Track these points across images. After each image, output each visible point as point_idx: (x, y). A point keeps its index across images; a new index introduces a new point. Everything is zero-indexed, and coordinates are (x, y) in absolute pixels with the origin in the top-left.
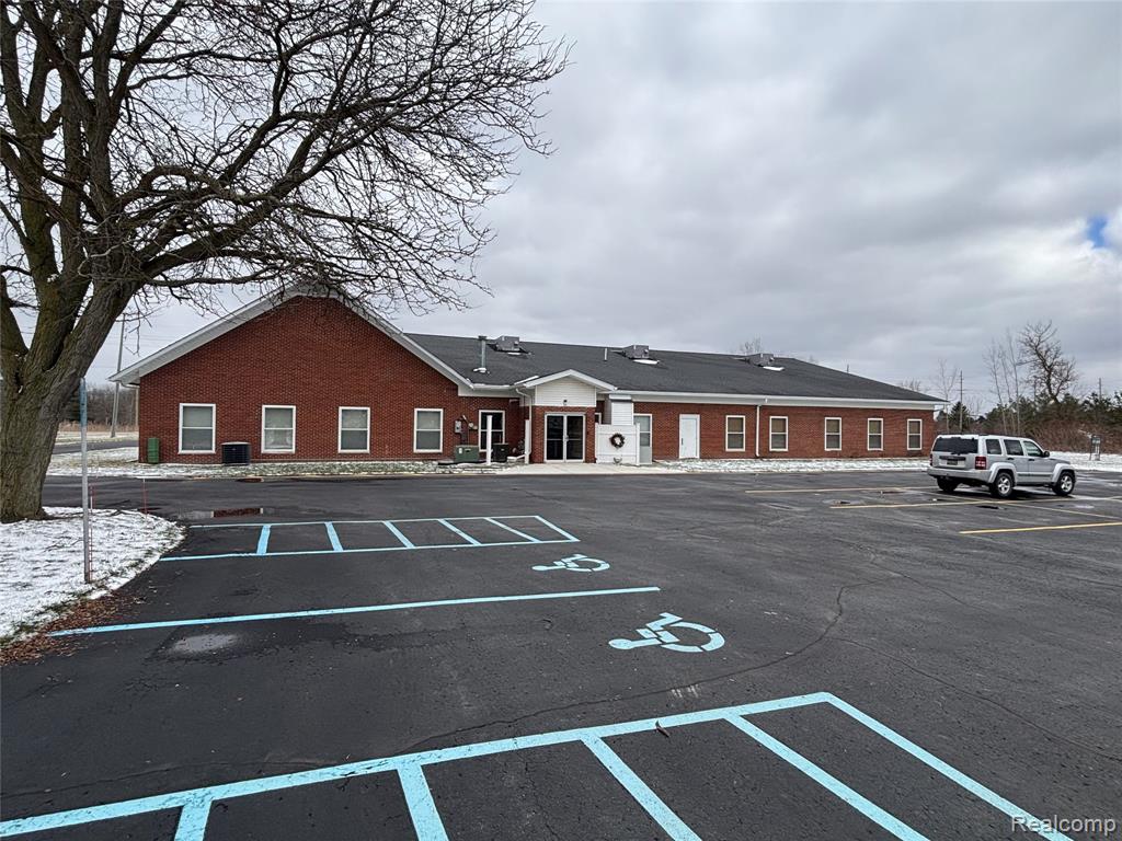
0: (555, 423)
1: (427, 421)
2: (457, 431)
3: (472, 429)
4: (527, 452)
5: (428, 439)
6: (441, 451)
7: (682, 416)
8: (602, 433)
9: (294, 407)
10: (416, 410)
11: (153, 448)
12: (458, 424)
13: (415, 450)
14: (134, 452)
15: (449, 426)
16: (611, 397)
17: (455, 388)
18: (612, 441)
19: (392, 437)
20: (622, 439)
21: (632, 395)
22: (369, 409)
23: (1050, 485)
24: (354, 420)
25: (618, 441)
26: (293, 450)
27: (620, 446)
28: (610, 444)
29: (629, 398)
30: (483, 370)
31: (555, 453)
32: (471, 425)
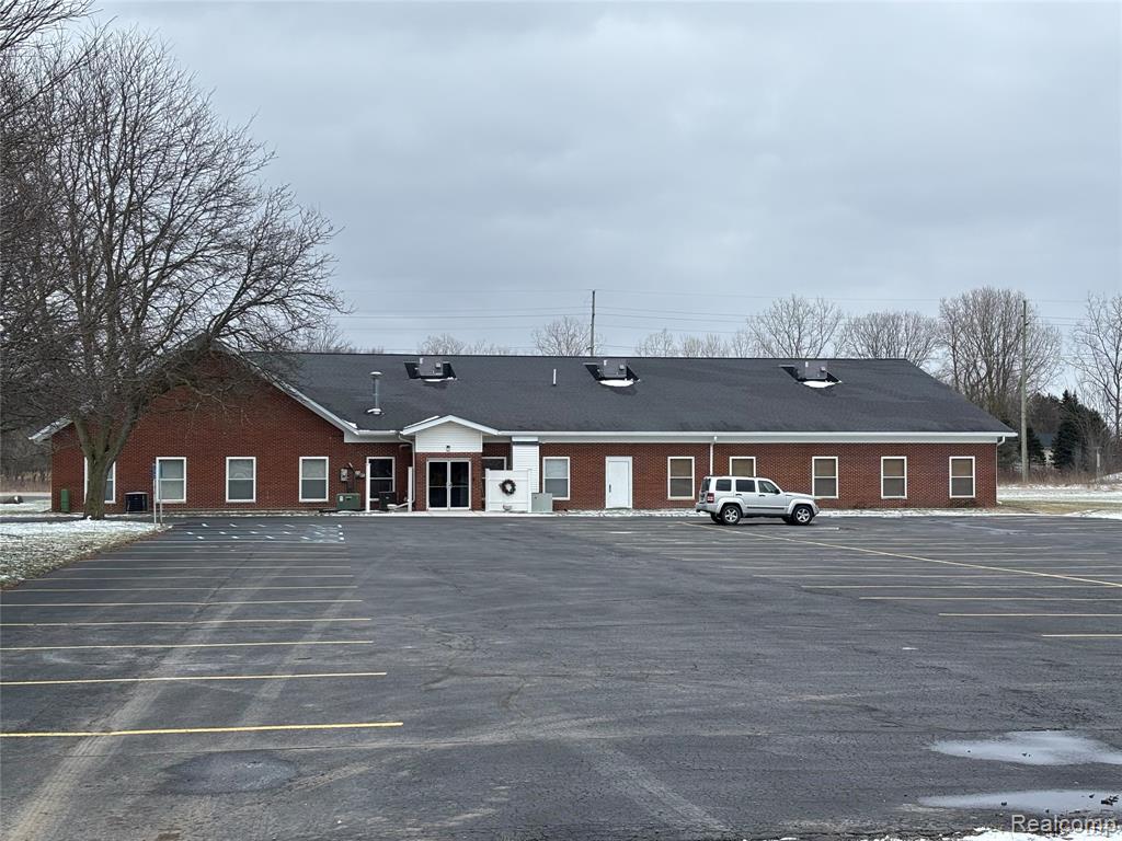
0: (437, 469)
1: (313, 469)
2: (343, 479)
3: (358, 478)
4: (410, 501)
5: (313, 488)
6: (327, 500)
7: (608, 459)
8: (494, 478)
9: (185, 458)
10: (301, 458)
11: (64, 498)
12: (344, 472)
13: (301, 500)
14: (49, 505)
15: (334, 474)
16: (514, 440)
17: (340, 433)
18: (503, 487)
19: (278, 488)
20: (513, 485)
21: (539, 437)
22: (254, 458)
23: (784, 517)
24: (241, 469)
25: (509, 487)
26: (185, 500)
27: (511, 493)
28: (500, 490)
29: (536, 440)
30: (377, 411)
31: (438, 501)
32: (358, 473)
